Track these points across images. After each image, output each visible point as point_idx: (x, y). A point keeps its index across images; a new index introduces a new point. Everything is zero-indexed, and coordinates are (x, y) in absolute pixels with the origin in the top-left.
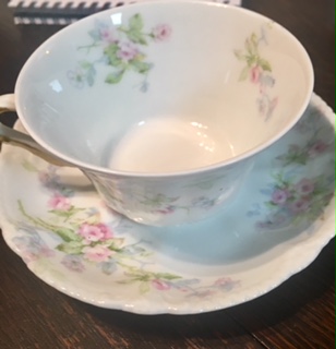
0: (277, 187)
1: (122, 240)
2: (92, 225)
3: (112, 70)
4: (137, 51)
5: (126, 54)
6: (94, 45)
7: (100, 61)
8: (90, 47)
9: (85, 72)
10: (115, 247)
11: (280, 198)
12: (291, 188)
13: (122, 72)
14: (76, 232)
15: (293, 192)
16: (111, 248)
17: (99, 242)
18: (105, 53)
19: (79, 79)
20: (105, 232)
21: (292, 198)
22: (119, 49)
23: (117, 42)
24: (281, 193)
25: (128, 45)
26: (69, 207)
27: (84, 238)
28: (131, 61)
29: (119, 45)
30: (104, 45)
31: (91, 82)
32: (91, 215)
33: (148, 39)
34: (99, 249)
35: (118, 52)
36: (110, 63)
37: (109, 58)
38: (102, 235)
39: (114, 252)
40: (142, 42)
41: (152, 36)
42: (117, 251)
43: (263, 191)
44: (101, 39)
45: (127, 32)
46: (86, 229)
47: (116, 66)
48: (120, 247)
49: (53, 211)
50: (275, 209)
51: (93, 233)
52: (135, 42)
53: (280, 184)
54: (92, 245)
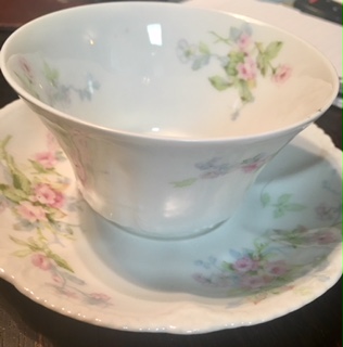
0: (250, 255)
1: (65, 215)
2: (53, 189)
3: (222, 74)
4: (254, 76)
5: (244, 71)
6: (226, 41)
7: (219, 58)
8: (221, 39)
9: (198, 53)
10: (52, 217)
11: (243, 266)
12: (262, 263)
13: (229, 85)
14: (33, 186)
15: (261, 267)
16: (47, 216)
17: (44, 206)
18: (229, 56)
19: (188, 54)
20: (57, 201)
21: (255, 273)
22: (243, 62)
23: (246, 55)
24: (249, 263)
25: (252, 65)
26: (50, 167)
27: (35, 195)
28: (242, 81)
29: (246, 59)
30: (235, 48)
31: (196, 67)
32: (60, 182)
33: (269, 71)
34: (37, 211)
35: (240, 64)
36: (226, 68)
37: (229, 63)
38: (52, 202)
39: (47, 220)
40: (263, 71)
41: (274, 72)
42: (51, 221)
43: (232, 252)
44: (235, 41)
45: (260, 52)
46: (44, 190)
47: (229, 74)
48: (56, 219)
49: (33, 162)
50: (229, 273)
51: (46, 196)
52: (258, 66)
53: (256, 254)
54: (36, 204)
